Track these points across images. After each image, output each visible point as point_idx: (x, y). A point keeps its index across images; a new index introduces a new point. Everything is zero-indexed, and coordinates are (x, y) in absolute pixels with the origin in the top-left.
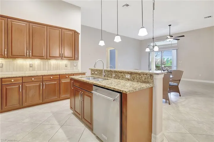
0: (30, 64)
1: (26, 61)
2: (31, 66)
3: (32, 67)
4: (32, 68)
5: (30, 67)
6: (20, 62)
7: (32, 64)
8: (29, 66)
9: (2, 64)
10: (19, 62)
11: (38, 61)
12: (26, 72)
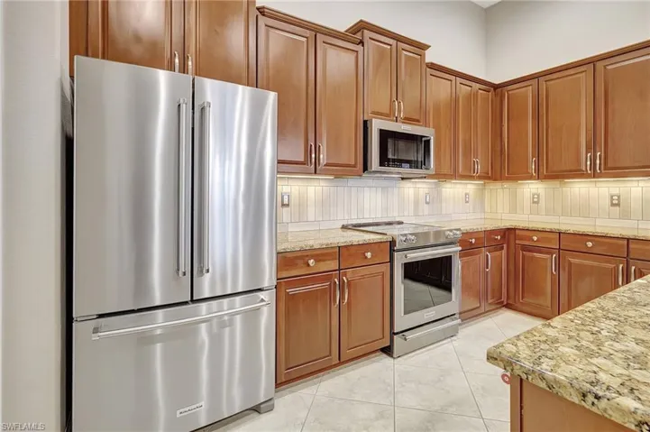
0: (612, 197)
1: (599, 184)
2: (616, 202)
3: (618, 205)
4: (618, 208)
5: (613, 205)
6: (579, 189)
7: (619, 197)
8: (608, 202)
9: (538, 196)
10: (577, 190)
11: (641, 184)
12: (599, 222)
